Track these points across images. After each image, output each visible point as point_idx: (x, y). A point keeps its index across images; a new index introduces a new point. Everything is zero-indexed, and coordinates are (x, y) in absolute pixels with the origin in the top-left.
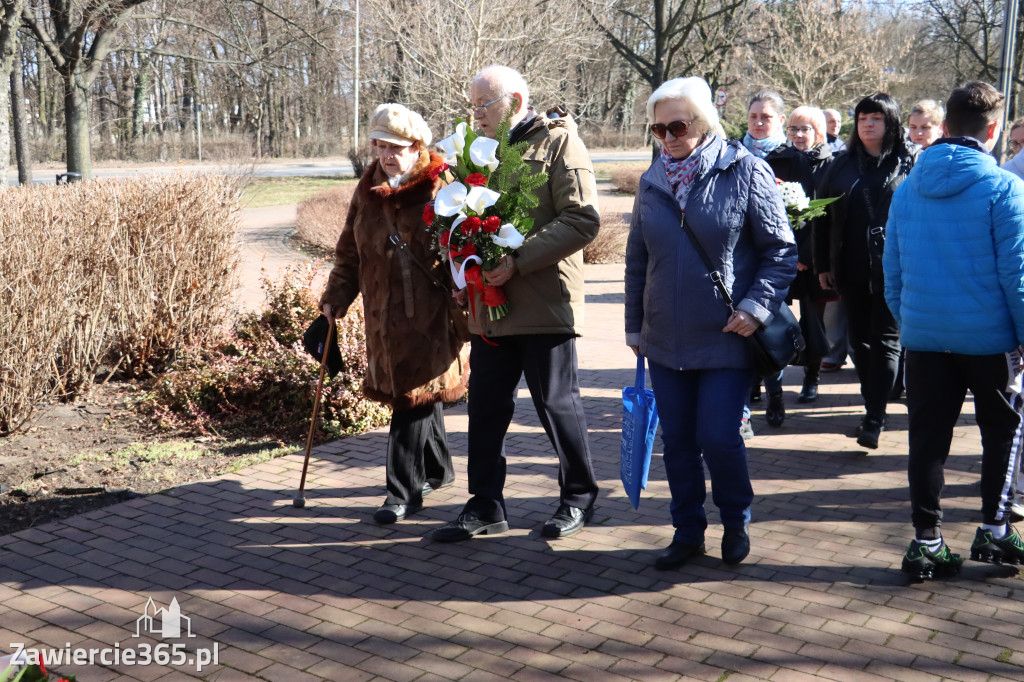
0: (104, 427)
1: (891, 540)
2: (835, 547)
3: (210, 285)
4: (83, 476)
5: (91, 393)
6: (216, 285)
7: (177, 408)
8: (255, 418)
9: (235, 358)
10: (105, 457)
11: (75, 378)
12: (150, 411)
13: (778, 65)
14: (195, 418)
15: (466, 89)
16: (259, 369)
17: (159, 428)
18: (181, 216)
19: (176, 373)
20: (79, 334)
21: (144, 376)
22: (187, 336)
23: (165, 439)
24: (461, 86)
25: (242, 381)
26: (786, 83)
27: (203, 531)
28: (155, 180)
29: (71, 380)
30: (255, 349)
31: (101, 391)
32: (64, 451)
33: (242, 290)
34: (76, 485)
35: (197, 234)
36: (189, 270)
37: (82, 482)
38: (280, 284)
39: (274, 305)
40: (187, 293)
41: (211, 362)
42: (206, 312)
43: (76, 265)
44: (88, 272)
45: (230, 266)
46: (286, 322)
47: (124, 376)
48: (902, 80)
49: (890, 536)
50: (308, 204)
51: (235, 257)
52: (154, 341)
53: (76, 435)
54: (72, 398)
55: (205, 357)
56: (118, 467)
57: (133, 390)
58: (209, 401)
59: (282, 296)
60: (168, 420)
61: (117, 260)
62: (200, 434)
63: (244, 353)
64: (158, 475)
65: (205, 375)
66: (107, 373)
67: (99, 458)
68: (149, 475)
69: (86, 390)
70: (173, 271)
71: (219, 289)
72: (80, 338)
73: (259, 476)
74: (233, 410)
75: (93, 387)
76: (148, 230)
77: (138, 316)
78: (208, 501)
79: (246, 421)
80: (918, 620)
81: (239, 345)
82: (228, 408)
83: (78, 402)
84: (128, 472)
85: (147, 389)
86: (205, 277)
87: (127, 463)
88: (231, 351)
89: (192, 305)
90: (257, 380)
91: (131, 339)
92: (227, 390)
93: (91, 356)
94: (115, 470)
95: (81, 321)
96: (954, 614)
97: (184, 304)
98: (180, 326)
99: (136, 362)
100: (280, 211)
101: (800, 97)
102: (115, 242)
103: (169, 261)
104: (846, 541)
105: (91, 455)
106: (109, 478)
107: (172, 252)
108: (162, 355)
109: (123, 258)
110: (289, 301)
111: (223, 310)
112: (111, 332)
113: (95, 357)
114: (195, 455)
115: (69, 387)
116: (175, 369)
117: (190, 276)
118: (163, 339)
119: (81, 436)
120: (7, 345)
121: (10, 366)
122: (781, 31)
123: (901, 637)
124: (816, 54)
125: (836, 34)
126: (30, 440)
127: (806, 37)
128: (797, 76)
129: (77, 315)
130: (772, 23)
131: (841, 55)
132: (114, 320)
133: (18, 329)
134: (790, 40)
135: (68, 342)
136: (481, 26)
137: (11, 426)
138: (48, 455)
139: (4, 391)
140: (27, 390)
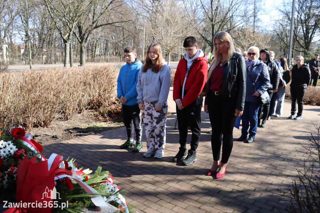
0: (87, 119)
1: (259, 148)
2: (247, 149)
3: (110, 89)
5: (84, 112)
6: (112, 89)
7: (103, 115)
9: (115, 105)
10: (88, 125)
11: (81, 108)
12: (97, 116)
13: (240, 43)
14: (106, 118)
15: (169, 47)
17: (99, 120)
18: (105, 74)
19: (102, 108)
20: (82, 99)
21: (96, 108)
22: (105, 100)
23: (100, 122)
25: (117, 110)
26: (242, 47)
28: (99, 65)
31: (87, 111)
32: (79, 124)
35: (108, 78)
36: (106, 85)
37: (83, 130)
40: (105, 90)
41: (110, 106)
42: (109, 95)
43: (82, 84)
44: (85, 85)
47: (92, 108)
48: (268, 47)
52: (98, 101)
53: (81, 121)
54: (80, 113)
55: (109, 105)
57: (93, 111)
58: (110, 114)
60: (101, 118)
61: (91, 83)
62: (107, 121)
63: (117, 104)
65: (109, 108)
66: (88, 108)
69: (84, 111)
70: (102, 85)
71: (112, 90)
72: (83, 99)
73: (120, 130)
74: (115, 117)
75: (85, 110)
76: (97, 77)
77: (95, 95)
78: (109, 135)
79: (117, 119)
80: (263, 165)
81: (116, 102)
82: (114, 116)
83: (82, 114)
85: (96, 111)
86: (109, 87)
88: (115, 103)
90: (120, 110)
91: (93, 100)
92: (114, 112)
93: (85, 104)
95: (83, 96)
96: (271, 164)
97: (105, 93)
98: (104, 98)
99: (94, 105)
102: (91, 79)
103: (102, 83)
104: (249, 148)
105: (85, 125)
107: (102, 81)
108: (100, 104)
109: (92, 82)
111: (113, 95)
112: (89, 99)
115: (80, 110)
116: (102, 107)
117: (106, 87)
118: (100, 100)
119: (82, 121)
120: (68, 101)
121: (68, 105)
122: (241, 36)
123: (260, 168)
124: (248, 41)
125: (253, 37)
126: (72, 121)
127: (246, 37)
128: (244, 46)
129: (82, 95)
130: (239, 34)
131: (254, 41)
132: (90, 96)
133: (70, 97)
134: (243, 37)
135: (80, 100)
136: (172, 33)
137: (68, 118)
138: (76, 125)
139: (67, 110)
140: (72, 110)
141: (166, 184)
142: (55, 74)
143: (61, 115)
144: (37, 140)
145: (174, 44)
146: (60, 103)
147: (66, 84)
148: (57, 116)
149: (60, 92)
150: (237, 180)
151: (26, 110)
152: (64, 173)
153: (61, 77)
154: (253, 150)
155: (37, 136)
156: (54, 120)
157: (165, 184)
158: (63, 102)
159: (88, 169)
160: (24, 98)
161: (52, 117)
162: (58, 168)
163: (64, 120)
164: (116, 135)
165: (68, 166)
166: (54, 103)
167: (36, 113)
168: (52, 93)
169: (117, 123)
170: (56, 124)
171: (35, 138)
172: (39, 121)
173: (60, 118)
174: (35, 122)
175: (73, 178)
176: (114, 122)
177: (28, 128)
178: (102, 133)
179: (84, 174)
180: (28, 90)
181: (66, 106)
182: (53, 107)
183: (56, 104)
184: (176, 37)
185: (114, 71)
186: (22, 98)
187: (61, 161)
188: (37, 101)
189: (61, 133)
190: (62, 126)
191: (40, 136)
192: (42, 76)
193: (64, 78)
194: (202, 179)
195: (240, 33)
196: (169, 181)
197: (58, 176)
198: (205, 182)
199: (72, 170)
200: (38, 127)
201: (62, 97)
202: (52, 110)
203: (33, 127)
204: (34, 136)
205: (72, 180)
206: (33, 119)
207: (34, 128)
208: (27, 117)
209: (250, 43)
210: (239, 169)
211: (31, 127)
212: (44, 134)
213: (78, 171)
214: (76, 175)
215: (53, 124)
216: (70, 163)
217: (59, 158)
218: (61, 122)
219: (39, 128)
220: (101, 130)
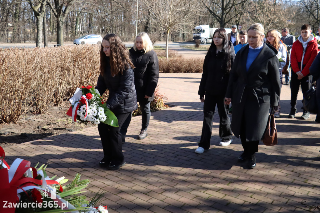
1: (278, 150)
3: (94, 75)
4: (60, 125)
5: (62, 104)
6: (96, 75)
10: (66, 120)
11: (58, 99)
18: (87, 56)
24: (166, 22)
27: (91, 140)
28: (81, 46)
29: (57, 100)
31: (65, 103)
32: (55, 118)
34: (58, 127)
35: (91, 61)
36: (89, 71)
37: (60, 127)
40: (88, 77)
42: (93, 83)
43: (59, 69)
44: (62, 71)
49: (278, 149)
53: (58, 114)
54: (57, 105)
56: (69, 123)
61: (70, 68)
64: (79, 126)
66: (67, 99)
67: (64, 121)
68: (77, 125)
69: (61, 103)
70: (85, 71)
72: (60, 88)
75: (63, 102)
76: (78, 60)
77: (75, 83)
80: (283, 171)
83: (59, 106)
84: (72, 125)
86: (93, 73)
87: (71, 122)
89: (90, 80)
91: (73, 89)
93: (62, 94)
94: (68, 124)
95: (60, 84)
96: (293, 170)
97: (88, 80)
102: (70, 63)
103: (84, 68)
104: (266, 150)
105: (62, 120)
106: (67, 126)
107: (85, 66)
112: (68, 88)
113: (64, 94)
115: (56, 102)
117: (89, 73)
119: (60, 115)
120: (41, 90)
121: (42, 95)
122: (258, 9)
123: (279, 175)
124: (267, 16)
125: (274, 10)
126: (46, 115)
127: (265, 11)
129: (59, 82)
130: (255, 7)
131: (275, 16)
132: (69, 84)
133: (44, 85)
134: (260, 11)
135: (57, 90)
136: (172, 6)
137: (42, 111)
138: (51, 119)
139: (40, 102)
140: (46, 102)
141: (163, 194)
142: (23, 56)
143: (32, 108)
145: (173, 20)
146: (31, 92)
147: (38, 69)
148: (27, 108)
149: (30, 79)
150: (249, 190)
152: (31, 184)
153: (32, 59)
154: (270, 152)
156: (22, 114)
157: (161, 193)
158: (34, 91)
159: (63, 177)
161: (21, 110)
162: (24, 177)
163: (36, 114)
165: (37, 174)
166: (22, 93)
168: (20, 80)
170: (26, 119)
172: (3, 115)
173: (31, 111)
175: (43, 190)
178: (83, 130)
179: (57, 184)
181: (38, 96)
182: (21, 97)
183: (26, 94)
184: (176, 11)
187: (28, 168)
189: (32, 130)
190: (34, 122)
191: (5, 134)
192: (6, 59)
193: (35, 61)
194: (207, 189)
195: (257, 5)
196: (166, 190)
197: (23, 188)
198: (210, 192)
199: (42, 179)
200: (1, 123)
201: (33, 84)
202: (20, 101)
205: (42, 192)
210: (252, 176)
212: (9, 132)
213: (50, 181)
214: (47, 185)
215: (22, 119)
216: (39, 171)
217: (25, 165)
218: (32, 117)
219: (3, 124)
220: (83, 127)
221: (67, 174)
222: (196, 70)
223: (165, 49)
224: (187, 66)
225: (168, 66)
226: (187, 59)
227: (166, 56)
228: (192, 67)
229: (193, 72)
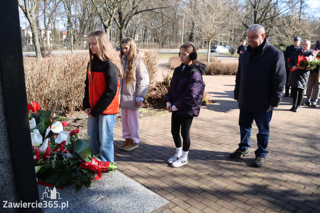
6: (152, 75)
8: (160, 105)
9: (156, 91)
13: (284, 32)
14: (147, 104)
16: (161, 94)
24: (208, 33)
25: (157, 96)
26: (285, 36)
27: (148, 128)
30: (160, 90)
33: (158, 76)
35: (149, 63)
38: (167, 75)
39: (165, 80)
41: (151, 92)
45: (155, 71)
46: (167, 84)
50: (171, 59)
51: (156, 69)
58: (150, 100)
59: (167, 78)
62: (148, 107)
63: (158, 90)
65: (149, 95)
71: (152, 76)
73: (161, 117)
74: (155, 102)
78: (150, 121)
79: (158, 105)
81: (157, 88)
82: (154, 102)
88: (155, 89)
90: (161, 96)
92: (154, 98)
100: (165, 60)
101: (289, 39)
110: (168, 79)
111: (153, 81)
114: (147, 112)
122: (285, 23)
124: (294, 29)
125: (299, 24)
127: (291, 25)
128: (289, 34)
130: (283, 21)
131: (300, 29)
134: (288, 25)
136: (214, 19)
144: (79, 123)
145: (215, 31)
151: (68, 93)
155: (78, 119)
160: (67, 82)
164: (157, 121)
167: (78, 97)
169: (157, 109)
171: (77, 121)
172: (81, 105)
174: (77, 105)
176: (155, 108)
177: (70, 112)
178: (142, 119)
180: (71, 74)
184: (217, 24)
185: (156, 56)
186: (66, 82)
188: (80, 85)
191: (81, 119)
192: (85, 61)
195: (285, 20)
200: (79, 110)
203: (76, 110)
204: (76, 120)
206: (75, 103)
207: (75, 112)
208: (69, 101)
209: (295, 32)
211: (73, 110)
212: (85, 118)
219: (80, 112)
220: (142, 116)
221: (131, 154)
222: (233, 73)
223: (207, 55)
224: (225, 69)
225: (210, 69)
226: (225, 64)
227: (207, 61)
228: (229, 71)
229: (230, 75)
